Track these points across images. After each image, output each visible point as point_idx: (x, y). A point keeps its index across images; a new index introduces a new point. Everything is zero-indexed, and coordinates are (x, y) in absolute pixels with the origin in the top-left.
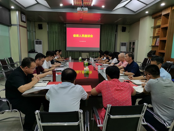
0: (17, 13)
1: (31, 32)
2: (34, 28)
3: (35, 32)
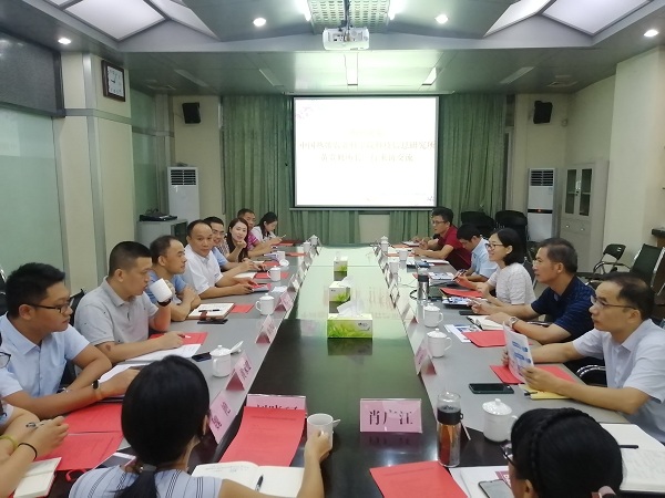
0: (88, 62)
1: (157, 134)
2: (167, 119)
3: (172, 134)
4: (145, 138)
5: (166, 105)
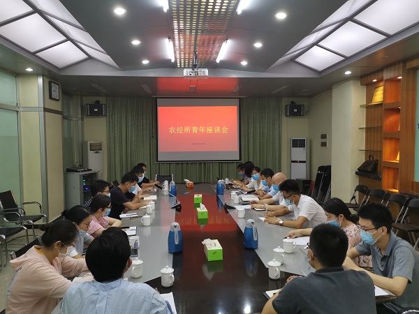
0: (40, 80)
2: (79, 111)
3: (82, 119)
5: (79, 102)
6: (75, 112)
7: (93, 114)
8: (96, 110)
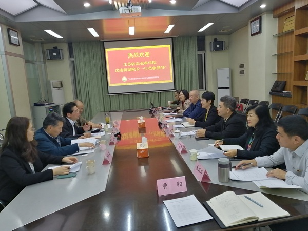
1: (37, 63)
2: (41, 55)
3: (45, 63)
4: (31, 65)
5: (41, 48)
6: (38, 57)
7: (52, 58)
8: (55, 54)
